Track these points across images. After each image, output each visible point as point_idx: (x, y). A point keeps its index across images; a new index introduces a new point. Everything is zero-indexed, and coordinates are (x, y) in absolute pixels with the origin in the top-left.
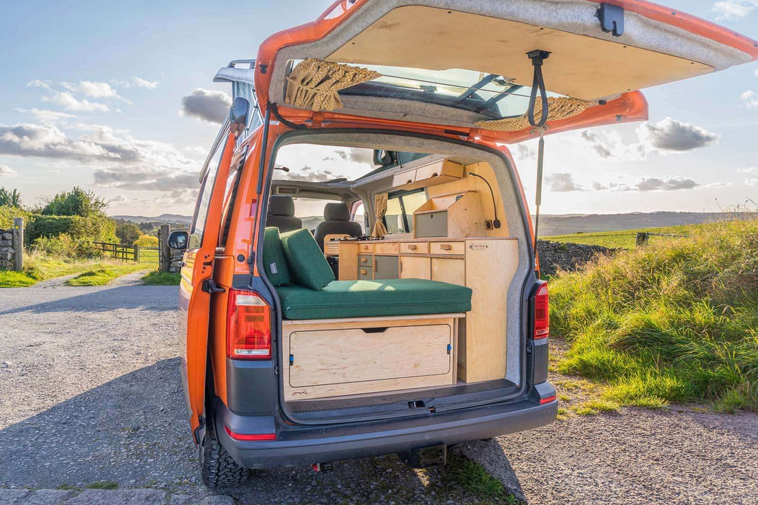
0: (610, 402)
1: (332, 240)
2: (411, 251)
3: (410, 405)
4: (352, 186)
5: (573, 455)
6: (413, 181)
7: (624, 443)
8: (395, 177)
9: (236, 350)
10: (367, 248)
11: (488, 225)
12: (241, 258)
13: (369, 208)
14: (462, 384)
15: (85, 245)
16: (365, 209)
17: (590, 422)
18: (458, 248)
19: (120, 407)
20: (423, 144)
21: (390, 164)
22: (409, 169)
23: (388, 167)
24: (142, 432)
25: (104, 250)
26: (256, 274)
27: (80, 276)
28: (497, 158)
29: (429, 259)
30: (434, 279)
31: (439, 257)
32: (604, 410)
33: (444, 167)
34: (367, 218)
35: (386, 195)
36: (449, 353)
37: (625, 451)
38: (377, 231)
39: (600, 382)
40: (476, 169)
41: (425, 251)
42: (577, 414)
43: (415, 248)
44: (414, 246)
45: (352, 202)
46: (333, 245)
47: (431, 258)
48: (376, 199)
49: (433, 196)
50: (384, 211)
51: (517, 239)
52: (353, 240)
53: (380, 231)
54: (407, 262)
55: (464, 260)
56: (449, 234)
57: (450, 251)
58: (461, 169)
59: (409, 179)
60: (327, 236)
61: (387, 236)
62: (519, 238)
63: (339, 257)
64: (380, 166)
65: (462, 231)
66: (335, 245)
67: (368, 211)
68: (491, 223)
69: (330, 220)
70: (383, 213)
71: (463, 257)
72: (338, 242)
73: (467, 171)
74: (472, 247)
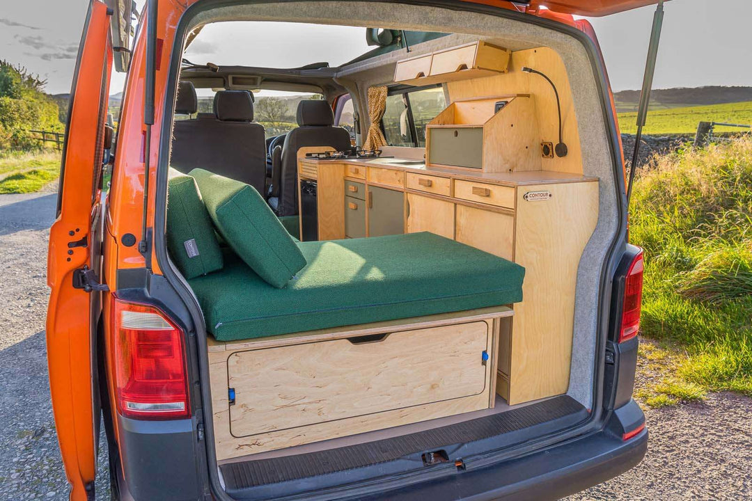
0: (692, 385)
1: (309, 155)
2: (422, 188)
3: (424, 460)
4: (335, 75)
5: (652, 485)
6: (426, 75)
7: (723, 461)
8: (399, 67)
9: (128, 403)
10: (357, 172)
11: (546, 150)
12: (128, 240)
13: (360, 107)
14: (503, 409)
15: (20, 135)
16: (355, 106)
17: (669, 419)
18: (503, 197)
19: (23, 392)
20: (450, 20)
21: (392, 43)
22: (421, 55)
23: (389, 48)
24: (47, 439)
25: (44, 140)
26: (156, 269)
27: (5, 180)
28: (575, 42)
29: (453, 205)
30: (459, 240)
31: (469, 204)
32: (684, 399)
33: (479, 55)
34: (358, 122)
35: (384, 90)
36: (484, 363)
37: (725, 475)
38: (371, 140)
39: (673, 347)
40: (531, 58)
41: (447, 192)
42: (648, 405)
43: (430, 185)
44: (428, 181)
45: (336, 97)
46: (310, 165)
47: (456, 204)
48: (370, 94)
49: (457, 98)
50: (382, 112)
51: (599, 180)
52: (339, 158)
53: (376, 140)
54: (416, 202)
55: (512, 218)
56: (485, 169)
57: (487, 198)
58: (506, 56)
59: (421, 71)
60: (301, 148)
61: (386, 148)
62: (602, 178)
63: (318, 184)
64: (376, 47)
65: (504, 160)
66: (312, 165)
67: (358, 110)
68: (550, 147)
69: (305, 125)
70: (380, 114)
71: (511, 213)
72: (316, 161)
73: (514, 61)
74: (527, 197)
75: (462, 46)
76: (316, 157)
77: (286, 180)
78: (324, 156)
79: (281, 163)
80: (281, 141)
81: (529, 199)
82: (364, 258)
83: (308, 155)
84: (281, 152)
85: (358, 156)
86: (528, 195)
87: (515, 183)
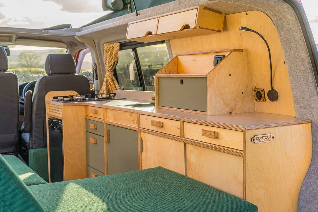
2: (154, 128)
4: (77, 34)
6: (154, 33)
8: (130, 26)
10: (96, 112)
11: (259, 95)
13: (98, 59)
21: (123, 9)
22: (148, 18)
23: (120, 13)
29: (183, 144)
30: (190, 175)
31: (197, 144)
33: (200, 17)
34: (96, 71)
35: (117, 46)
40: (244, 20)
41: (177, 133)
43: (162, 126)
44: (160, 122)
45: (78, 51)
46: (56, 106)
47: (185, 144)
48: (105, 49)
49: (179, 52)
50: (115, 63)
51: (311, 122)
52: (80, 100)
53: (111, 85)
54: (149, 141)
55: (242, 159)
56: (209, 112)
57: (216, 140)
58: (221, 18)
59: (149, 30)
60: (49, 93)
61: (119, 91)
62: (313, 120)
63: (63, 122)
64: (110, 12)
65: (225, 104)
66: (58, 107)
67: (96, 62)
68: (262, 93)
69: (52, 74)
70: (114, 65)
71: (241, 154)
72: (61, 104)
73: (228, 22)
74: (254, 140)
75: (184, 10)
76: (61, 100)
77: (36, 118)
78: (68, 99)
79: (32, 105)
80: (32, 87)
81: (256, 142)
82: (106, 202)
83: (54, 98)
84: (32, 96)
85: (96, 99)
86: (255, 138)
87: (243, 128)
